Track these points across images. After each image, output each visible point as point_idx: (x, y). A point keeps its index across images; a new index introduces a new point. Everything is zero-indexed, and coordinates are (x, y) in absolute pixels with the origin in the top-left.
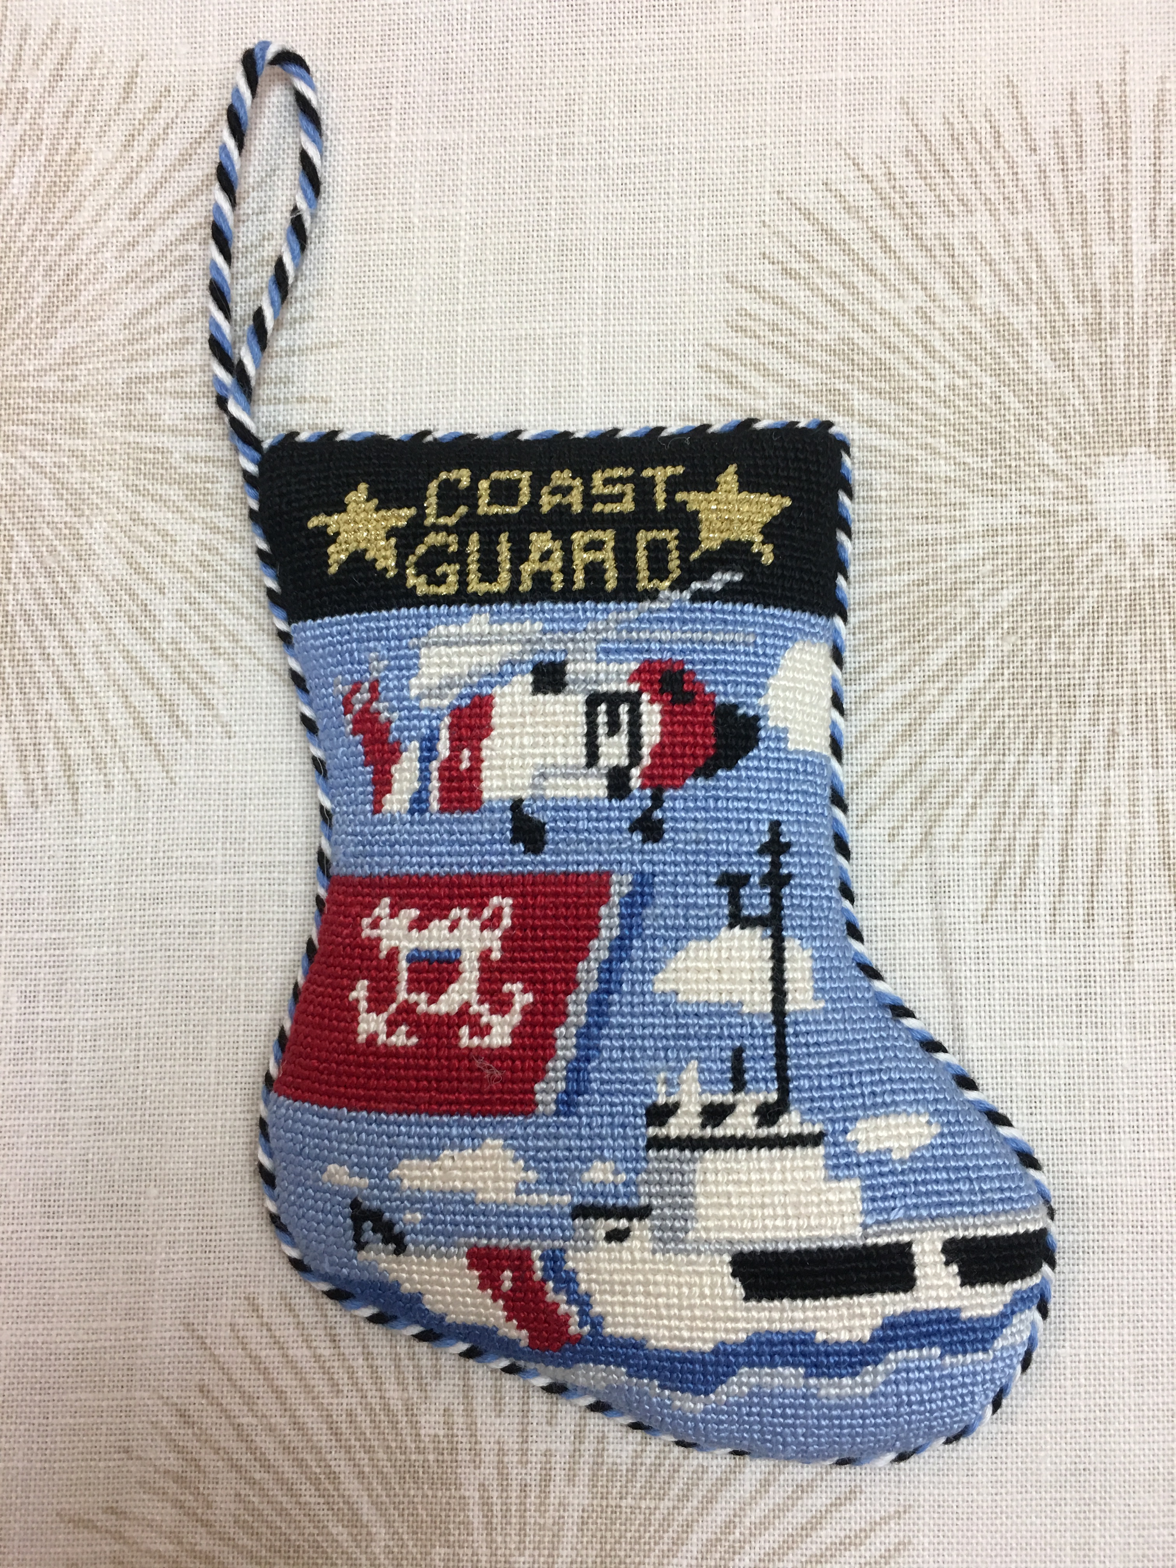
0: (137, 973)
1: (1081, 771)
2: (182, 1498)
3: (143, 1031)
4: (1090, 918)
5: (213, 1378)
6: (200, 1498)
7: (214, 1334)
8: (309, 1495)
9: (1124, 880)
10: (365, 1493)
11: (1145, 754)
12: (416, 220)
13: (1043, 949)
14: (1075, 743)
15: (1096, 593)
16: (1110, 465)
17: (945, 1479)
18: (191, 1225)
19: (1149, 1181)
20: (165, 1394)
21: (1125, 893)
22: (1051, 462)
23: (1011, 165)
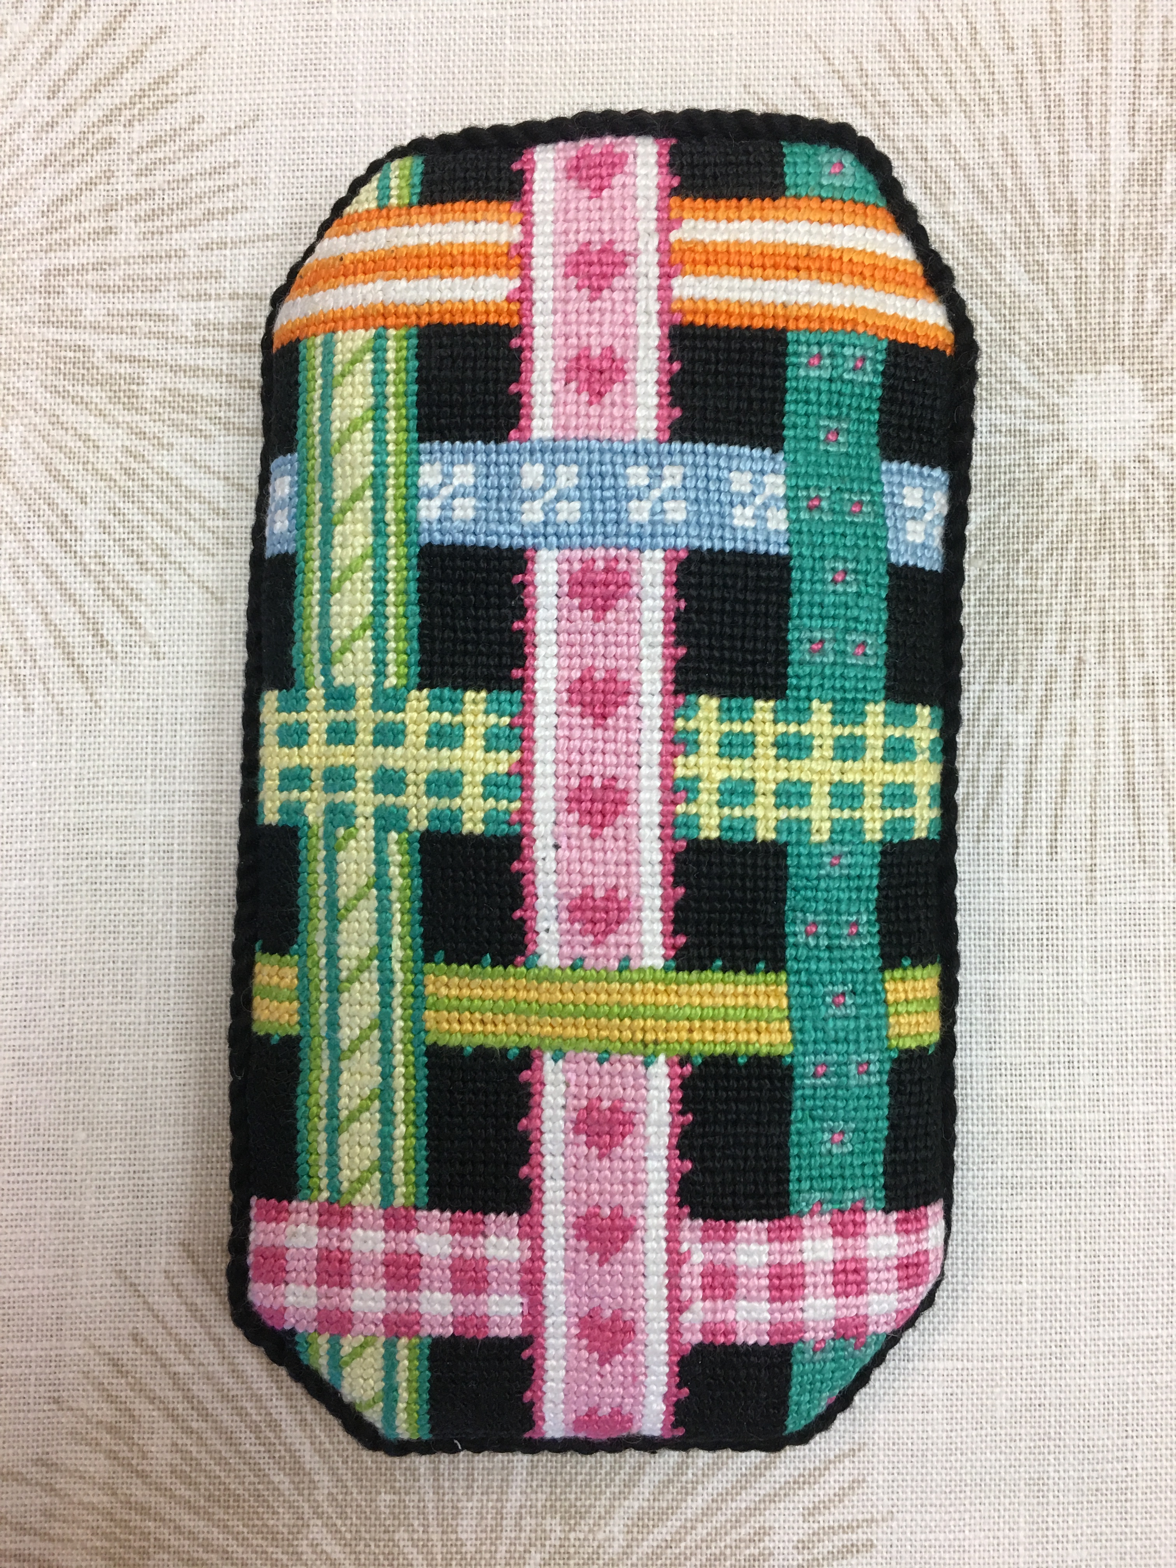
0: (61, 907)
1: (1047, 699)
2: (116, 1448)
3: (68, 968)
4: (1053, 850)
5: (147, 1327)
6: (135, 1448)
7: (147, 1281)
8: (249, 1444)
9: (1088, 812)
10: (307, 1441)
11: (1111, 683)
12: (359, 105)
13: (1005, 882)
14: (1041, 671)
15: (1065, 516)
16: (1083, 383)
17: (900, 1416)
18: (121, 1169)
19: (1107, 1116)
20: (97, 1343)
21: (1089, 825)
22: (1023, 379)
23: (988, 65)
